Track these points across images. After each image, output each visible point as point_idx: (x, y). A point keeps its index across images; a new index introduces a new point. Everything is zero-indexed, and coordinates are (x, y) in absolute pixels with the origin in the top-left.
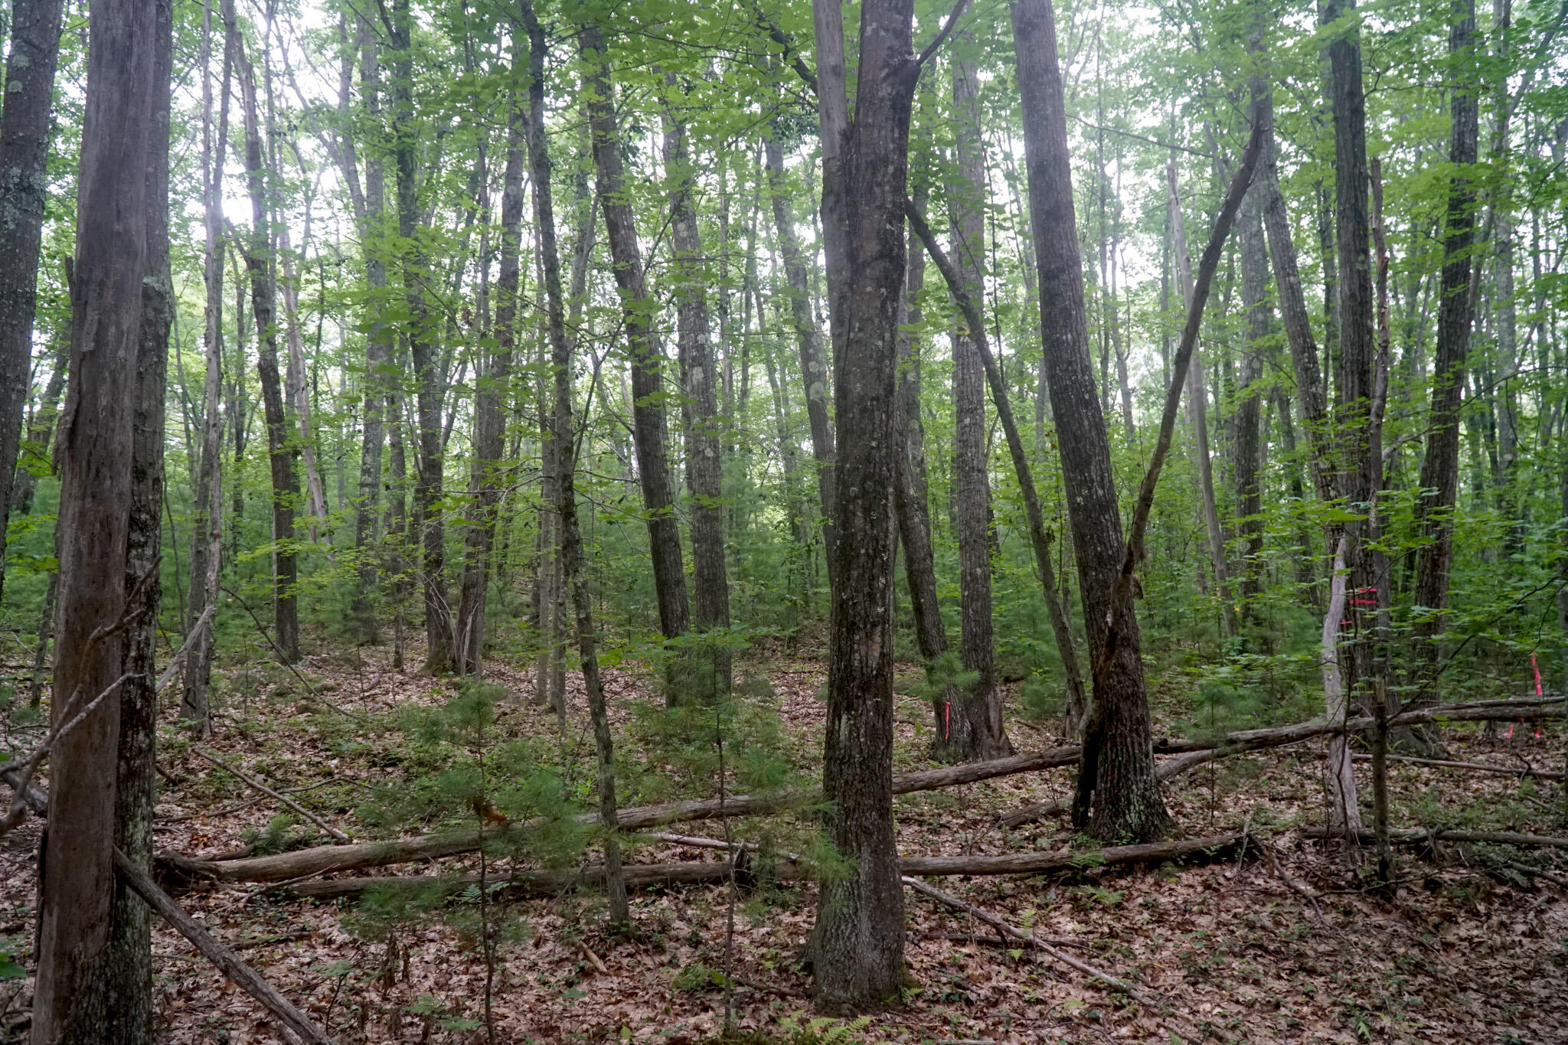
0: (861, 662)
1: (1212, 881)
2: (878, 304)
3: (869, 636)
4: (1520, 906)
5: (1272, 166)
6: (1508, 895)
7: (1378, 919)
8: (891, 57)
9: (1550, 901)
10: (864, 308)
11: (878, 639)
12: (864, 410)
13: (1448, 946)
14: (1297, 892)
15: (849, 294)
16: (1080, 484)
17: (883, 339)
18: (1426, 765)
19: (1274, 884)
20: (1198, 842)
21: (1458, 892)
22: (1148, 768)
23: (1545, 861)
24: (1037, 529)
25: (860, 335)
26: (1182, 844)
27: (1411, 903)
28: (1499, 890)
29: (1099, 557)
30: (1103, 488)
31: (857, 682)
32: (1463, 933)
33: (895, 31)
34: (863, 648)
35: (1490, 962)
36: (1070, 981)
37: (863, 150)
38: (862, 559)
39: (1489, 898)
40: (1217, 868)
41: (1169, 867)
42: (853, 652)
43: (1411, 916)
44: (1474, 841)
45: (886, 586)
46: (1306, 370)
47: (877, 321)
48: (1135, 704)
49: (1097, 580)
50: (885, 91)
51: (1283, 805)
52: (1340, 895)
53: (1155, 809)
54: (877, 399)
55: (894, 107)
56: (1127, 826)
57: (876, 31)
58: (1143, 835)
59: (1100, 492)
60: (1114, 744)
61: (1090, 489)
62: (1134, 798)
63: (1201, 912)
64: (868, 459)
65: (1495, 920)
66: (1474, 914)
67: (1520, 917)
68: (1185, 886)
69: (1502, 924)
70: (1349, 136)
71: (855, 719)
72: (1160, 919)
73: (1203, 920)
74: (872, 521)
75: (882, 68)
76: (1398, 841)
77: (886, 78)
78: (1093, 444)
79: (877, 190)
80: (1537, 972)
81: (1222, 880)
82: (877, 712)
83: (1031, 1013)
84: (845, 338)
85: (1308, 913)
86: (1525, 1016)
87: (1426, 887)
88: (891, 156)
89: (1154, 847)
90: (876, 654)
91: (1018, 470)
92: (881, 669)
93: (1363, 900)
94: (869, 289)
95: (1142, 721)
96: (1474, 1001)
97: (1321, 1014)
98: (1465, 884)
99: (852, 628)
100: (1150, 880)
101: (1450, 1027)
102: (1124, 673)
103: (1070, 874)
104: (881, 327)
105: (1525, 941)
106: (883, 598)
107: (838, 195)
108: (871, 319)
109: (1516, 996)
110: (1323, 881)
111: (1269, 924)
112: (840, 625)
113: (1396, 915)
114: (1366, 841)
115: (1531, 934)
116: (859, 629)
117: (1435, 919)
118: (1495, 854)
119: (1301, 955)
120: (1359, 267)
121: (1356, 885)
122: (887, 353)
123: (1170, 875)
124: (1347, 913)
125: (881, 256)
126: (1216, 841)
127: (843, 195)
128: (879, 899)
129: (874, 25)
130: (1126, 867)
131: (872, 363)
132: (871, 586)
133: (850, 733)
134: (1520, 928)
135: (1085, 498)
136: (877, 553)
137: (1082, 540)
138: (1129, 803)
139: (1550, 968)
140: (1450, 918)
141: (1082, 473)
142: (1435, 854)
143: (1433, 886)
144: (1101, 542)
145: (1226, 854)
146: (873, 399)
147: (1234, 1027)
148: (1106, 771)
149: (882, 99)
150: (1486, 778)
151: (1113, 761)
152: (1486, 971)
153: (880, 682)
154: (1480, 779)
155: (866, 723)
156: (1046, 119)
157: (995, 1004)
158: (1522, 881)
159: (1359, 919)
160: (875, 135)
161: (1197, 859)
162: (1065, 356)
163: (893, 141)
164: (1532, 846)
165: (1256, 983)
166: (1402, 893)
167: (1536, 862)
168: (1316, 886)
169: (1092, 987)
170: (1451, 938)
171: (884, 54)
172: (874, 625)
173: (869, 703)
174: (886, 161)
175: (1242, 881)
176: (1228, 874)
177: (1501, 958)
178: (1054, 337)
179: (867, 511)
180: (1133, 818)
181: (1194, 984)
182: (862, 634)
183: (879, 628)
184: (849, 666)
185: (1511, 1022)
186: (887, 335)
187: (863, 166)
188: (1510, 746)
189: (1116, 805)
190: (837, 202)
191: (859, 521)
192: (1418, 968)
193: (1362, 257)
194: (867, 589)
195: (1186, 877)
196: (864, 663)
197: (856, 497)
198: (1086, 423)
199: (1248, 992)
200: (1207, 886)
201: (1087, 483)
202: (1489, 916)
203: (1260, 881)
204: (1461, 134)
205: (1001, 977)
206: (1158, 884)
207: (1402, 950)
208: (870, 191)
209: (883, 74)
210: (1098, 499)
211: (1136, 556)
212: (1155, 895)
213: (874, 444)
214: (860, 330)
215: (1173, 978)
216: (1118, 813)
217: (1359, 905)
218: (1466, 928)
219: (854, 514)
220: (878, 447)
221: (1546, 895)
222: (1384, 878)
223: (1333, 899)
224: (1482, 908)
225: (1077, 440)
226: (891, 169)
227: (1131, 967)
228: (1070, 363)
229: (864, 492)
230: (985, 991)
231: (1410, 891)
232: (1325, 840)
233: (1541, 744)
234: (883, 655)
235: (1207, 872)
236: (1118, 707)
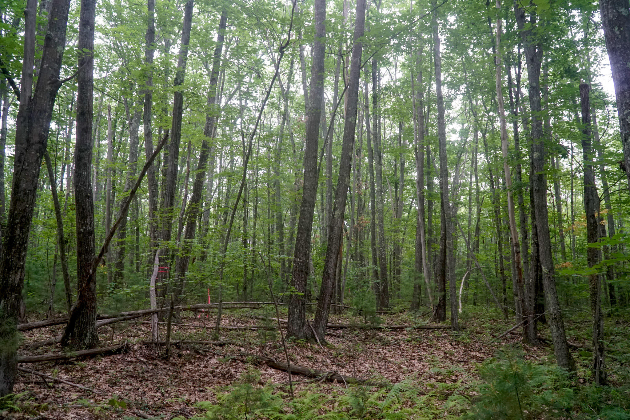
0: (12, 281)
1: (113, 360)
2: (36, 158)
3: (16, 272)
4: (203, 360)
5: (149, 120)
6: (200, 357)
7: (165, 366)
8: (52, 77)
9: (210, 358)
10: (30, 158)
11: (19, 273)
12: (25, 194)
13: (184, 371)
14: (140, 361)
15: (25, 153)
16: (83, 225)
17: (36, 170)
18: (176, 325)
19: (133, 359)
20: (109, 348)
21: (187, 357)
22: (94, 324)
23: (209, 348)
24: (61, 238)
25: (27, 168)
26: (103, 349)
27: (174, 361)
28: (197, 356)
29: (86, 250)
30: (91, 226)
31: (10, 288)
32: (188, 368)
33: (54, 69)
34: (13, 277)
35: (194, 374)
36: (70, 391)
37: (37, 105)
38: (17, 245)
39: (195, 358)
40: (115, 356)
41: (99, 357)
42: (9, 277)
43: (174, 365)
44: (191, 343)
45: (25, 255)
46: (153, 192)
47: (34, 164)
48: (93, 302)
49: (85, 258)
50: (48, 88)
51: (132, 338)
52: (153, 360)
53: (95, 338)
54: (31, 190)
55: (51, 94)
56: (84, 344)
57: (47, 67)
58: (90, 347)
59: (90, 228)
60: (83, 316)
61: (86, 227)
62: (88, 334)
63: (110, 369)
64: (24, 211)
65: (196, 364)
66: (191, 363)
67: (202, 363)
68: (104, 362)
69: (198, 365)
70: (177, 121)
71: (7, 301)
72: (97, 372)
73: (112, 371)
74: (23, 232)
75: (48, 80)
76: (172, 344)
77: (49, 84)
78: (89, 211)
79: (41, 120)
80: (206, 376)
81: (116, 359)
82: (15, 299)
83: (59, 400)
84: (21, 167)
85: (144, 366)
86: (203, 385)
87: (178, 356)
88: (47, 110)
89: (94, 350)
90: (18, 279)
91: (57, 217)
92: (19, 285)
93: (160, 361)
94: (33, 153)
95: (94, 308)
96: (191, 384)
97: (151, 390)
98: (188, 355)
99: (10, 269)
100: (92, 361)
101: (185, 389)
102: (90, 291)
103: (63, 361)
104: (35, 166)
105: (204, 369)
106: (23, 259)
107: (25, 118)
108: (32, 163)
109: (200, 381)
110: (149, 357)
111: (132, 370)
112: (5, 268)
113: (169, 365)
114: (162, 344)
115: (205, 367)
116: (13, 270)
117: (180, 365)
118: (197, 347)
119: (143, 377)
120: (175, 163)
121: (159, 357)
122: (36, 175)
123: (99, 359)
124: (156, 365)
125: (39, 142)
126: (115, 348)
127: (27, 119)
128: (8, 365)
129: (47, 65)
130: (83, 358)
131: (30, 178)
132: (19, 255)
133: (4, 306)
134: (202, 365)
135: (84, 230)
136: (23, 243)
137: (80, 244)
138: (86, 336)
139: (210, 374)
140: (184, 364)
141: (84, 221)
142: (181, 347)
143: (180, 356)
144: (88, 245)
145: (118, 351)
146: (29, 190)
147: (127, 395)
148: (79, 325)
149: (47, 90)
150: (193, 329)
151: (82, 321)
152: (194, 377)
153: (18, 289)
154: (191, 329)
155: (11, 303)
156: (87, 97)
157: (46, 399)
158: (203, 353)
159: (159, 367)
160: (43, 101)
161: (109, 353)
162: (83, 179)
163: (49, 105)
164: (206, 344)
165: (131, 385)
166: (171, 358)
167: (207, 348)
168: (146, 358)
169: (79, 391)
170: (184, 369)
171: (49, 76)
172: (19, 269)
173: (13, 296)
174: (45, 111)
175: (123, 359)
176: (119, 357)
177: (197, 373)
178: (80, 172)
179: (21, 229)
180: (87, 341)
181: (112, 387)
182: (14, 271)
183: (20, 270)
184: (7, 282)
185: (200, 386)
186: (37, 169)
187: (37, 111)
188: (200, 320)
189: (82, 337)
190: (25, 120)
191: (18, 232)
192: (176, 377)
193: (176, 160)
194: (17, 256)
195: (104, 360)
196: (13, 281)
197: (18, 223)
198: (87, 204)
199: (128, 387)
200: (112, 361)
201: (85, 224)
202: (194, 363)
203: (129, 359)
204: (208, 127)
205: (45, 392)
206: (95, 362)
207: (171, 374)
208: (38, 119)
209: (49, 82)
210: (89, 231)
211: (105, 251)
212: (94, 366)
213: (27, 206)
214: (28, 166)
215: (105, 386)
216: (82, 340)
217: (159, 363)
218: (189, 367)
219: (16, 229)
220: (29, 207)
221: (209, 357)
222: (167, 354)
223: (151, 362)
224: (193, 361)
225: (84, 209)
226: (47, 114)
227: (91, 385)
228: (84, 182)
229: (21, 222)
230: (41, 396)
231: (174, 358)
232: (148, 345)
233: (208, 319)
234: (20, 279)
235: (111, 357)
236: (86, 303)
